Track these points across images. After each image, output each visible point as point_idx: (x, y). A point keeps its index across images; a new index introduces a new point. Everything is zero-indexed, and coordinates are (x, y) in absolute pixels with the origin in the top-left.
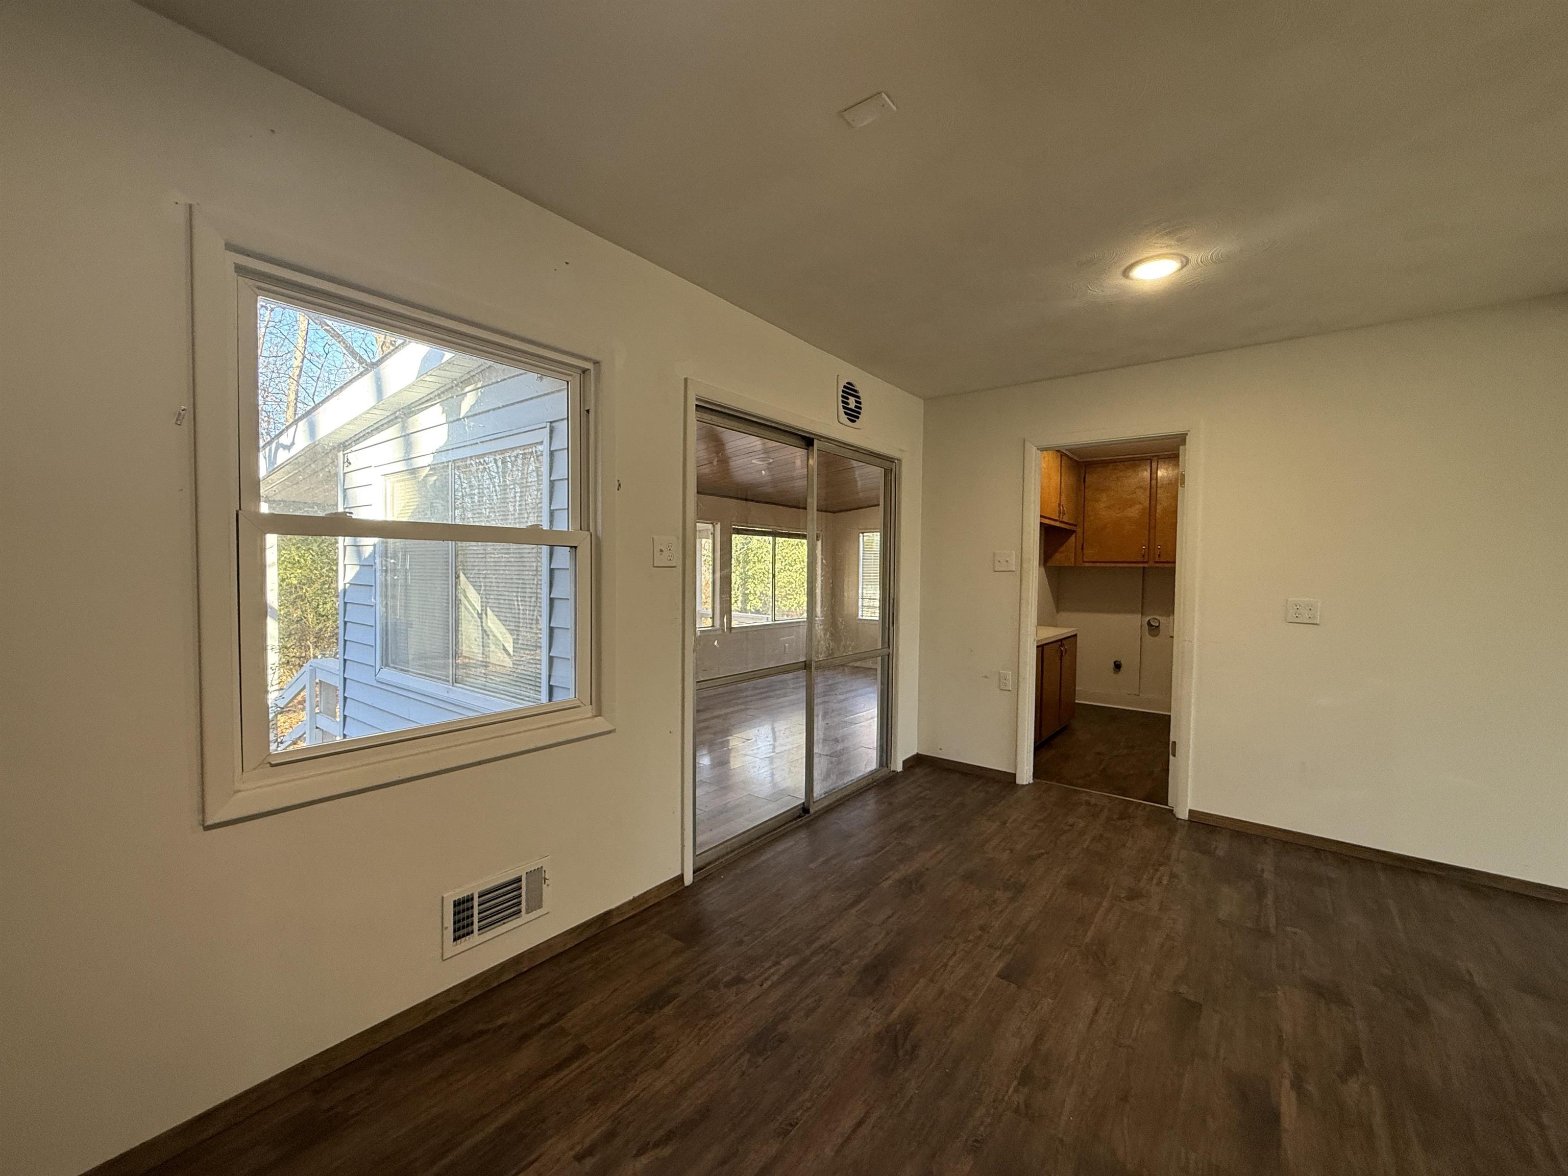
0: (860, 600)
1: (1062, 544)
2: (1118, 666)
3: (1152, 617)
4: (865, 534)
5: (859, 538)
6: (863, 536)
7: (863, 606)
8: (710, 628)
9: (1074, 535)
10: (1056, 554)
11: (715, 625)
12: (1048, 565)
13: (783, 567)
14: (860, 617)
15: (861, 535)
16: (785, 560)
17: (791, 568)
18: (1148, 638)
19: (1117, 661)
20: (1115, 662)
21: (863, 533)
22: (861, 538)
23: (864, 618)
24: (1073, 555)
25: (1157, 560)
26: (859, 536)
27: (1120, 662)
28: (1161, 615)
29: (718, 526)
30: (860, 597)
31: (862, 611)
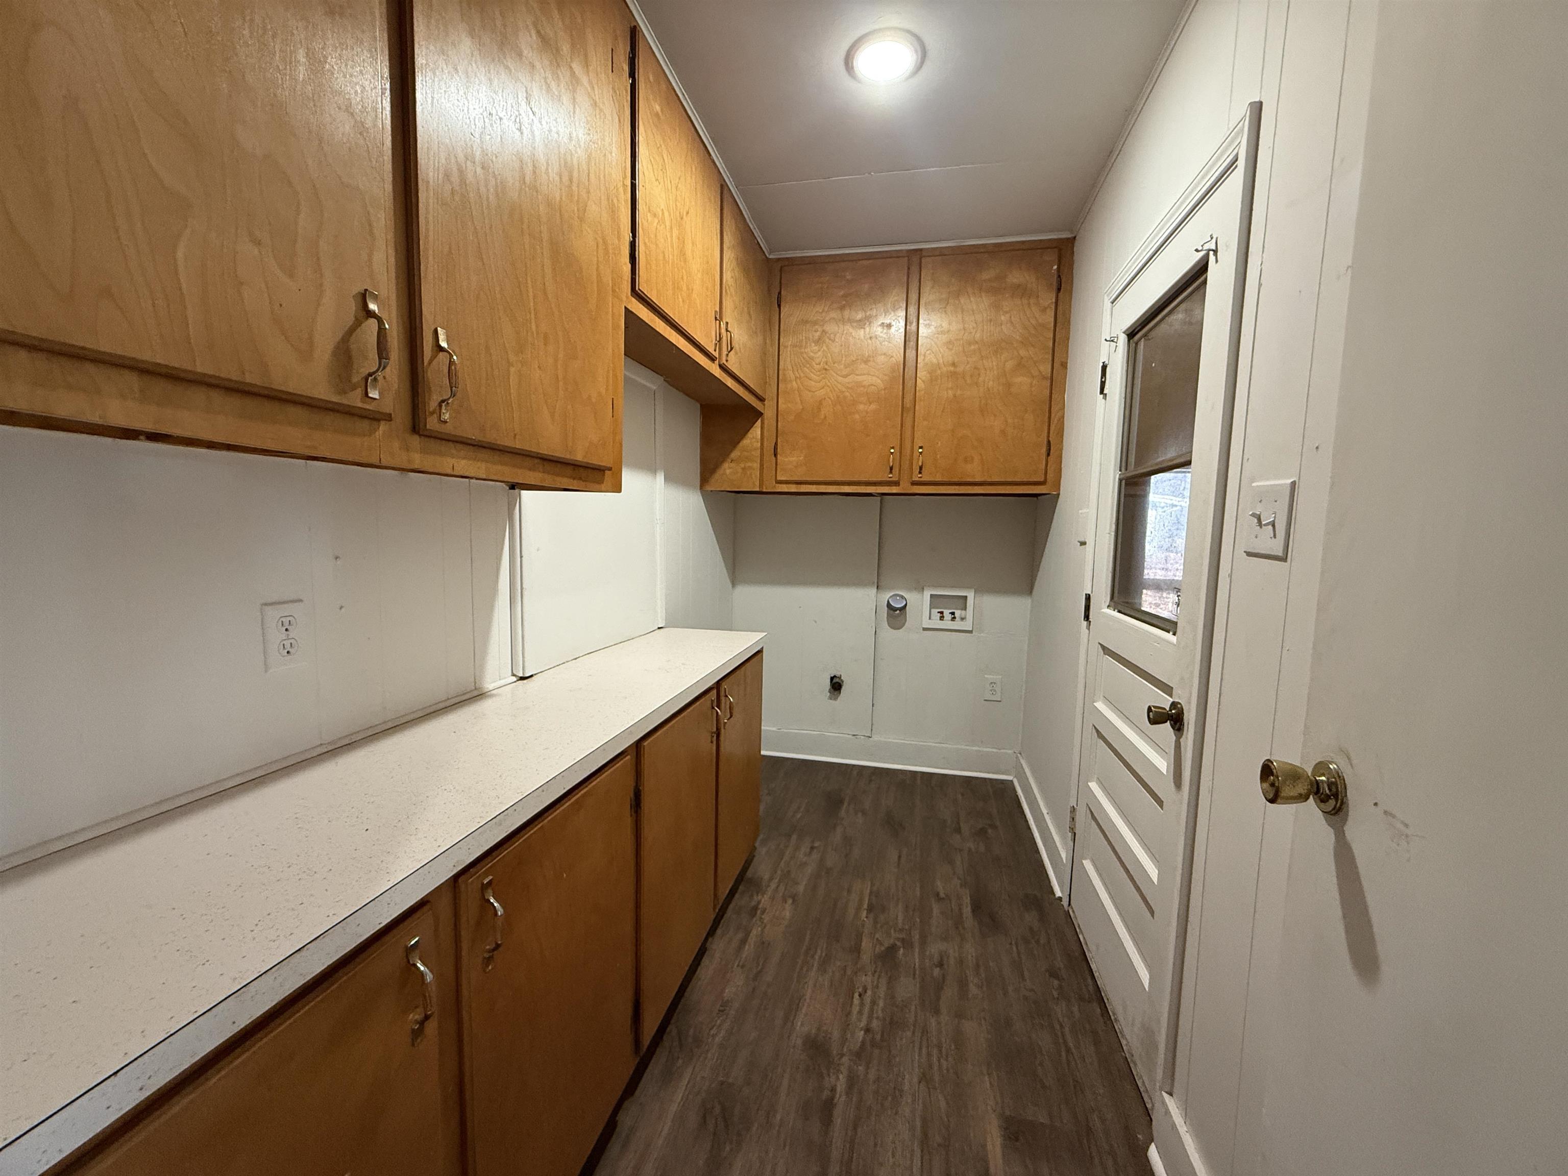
1: (735, 444)
2: (836, 685)
3: (892, 594)
9: (759, 422)
10: (726, 465)
12: (709, 488)
18: (887, 632)
19: (835, 676)
20: (832, 679)
24: (756, 465)
25: (916, 477)
27: (840, 678)
28: (909, 589)
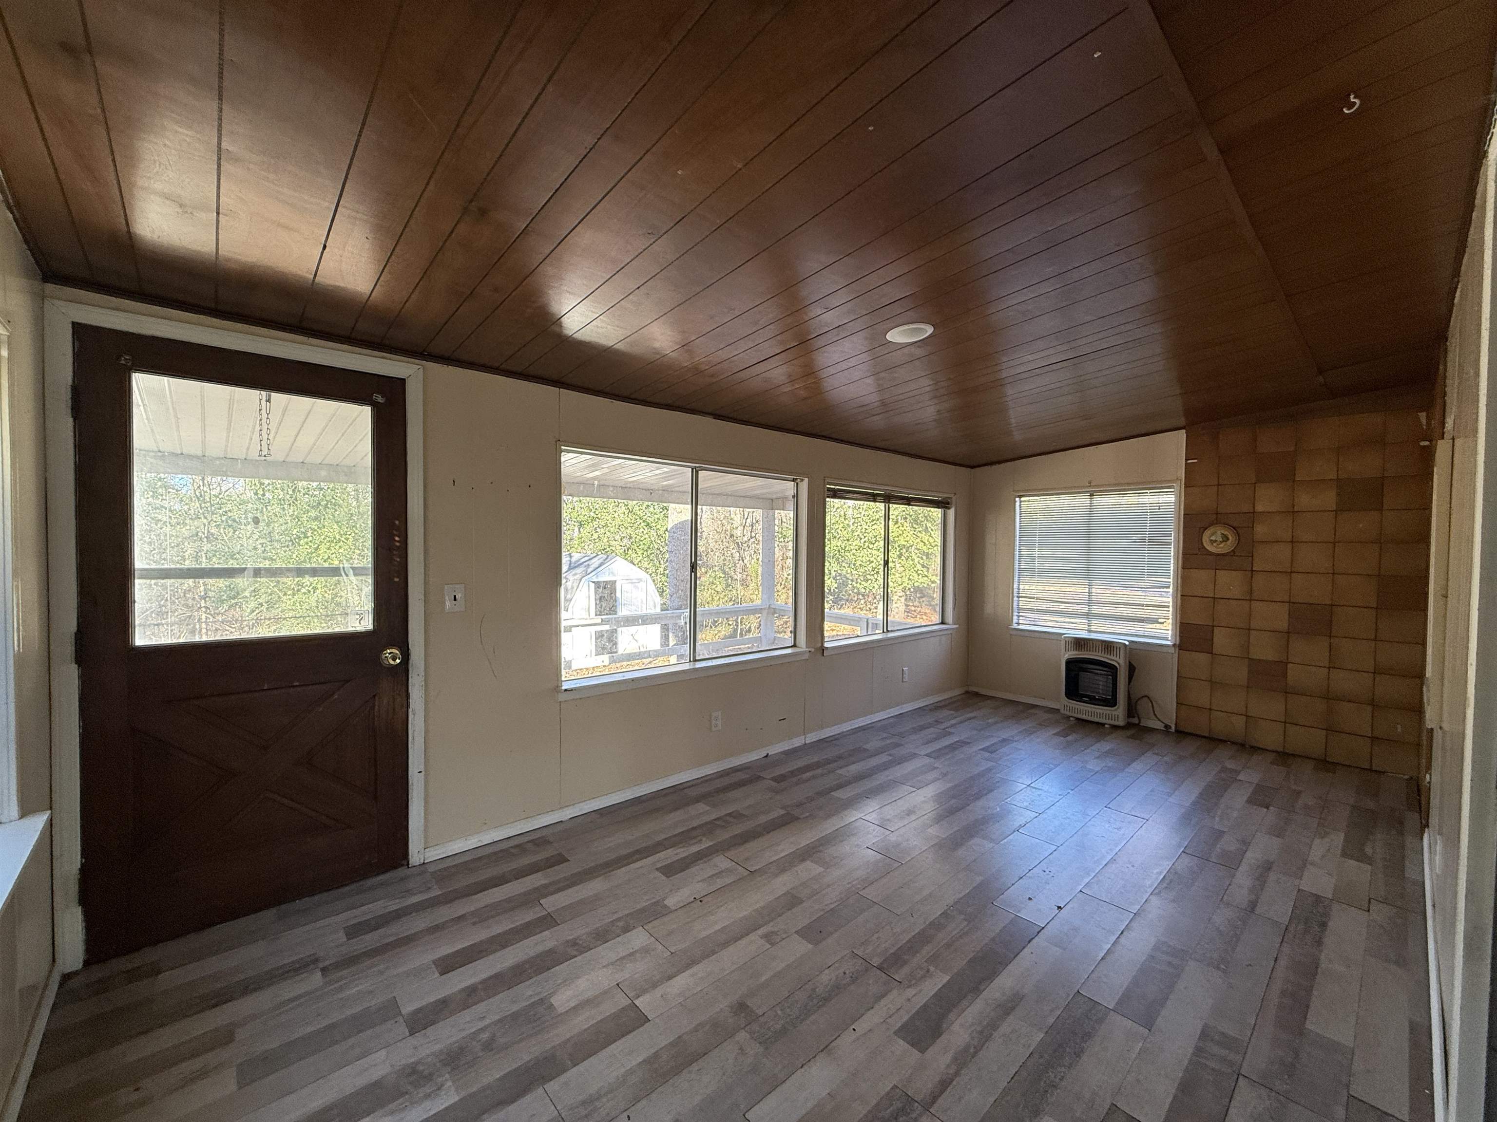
0: (1015, 599)
4: (1023, 499)
5: (1015, 505)
6: (1021, 502)
7: (1019, 609)
8: (789, 651)
11: (797, 643)
13: (862, 545)
14: (1015, 626)
15: (1017, 499)
16: (865, 537)
17: (871, 546)
21: (1020, 497)
22: (1018, 504)
23: (1021, 627)
26: (1015, 502)
29: (804, 485)
30: (1015, 595)
31: (1019, 616)
